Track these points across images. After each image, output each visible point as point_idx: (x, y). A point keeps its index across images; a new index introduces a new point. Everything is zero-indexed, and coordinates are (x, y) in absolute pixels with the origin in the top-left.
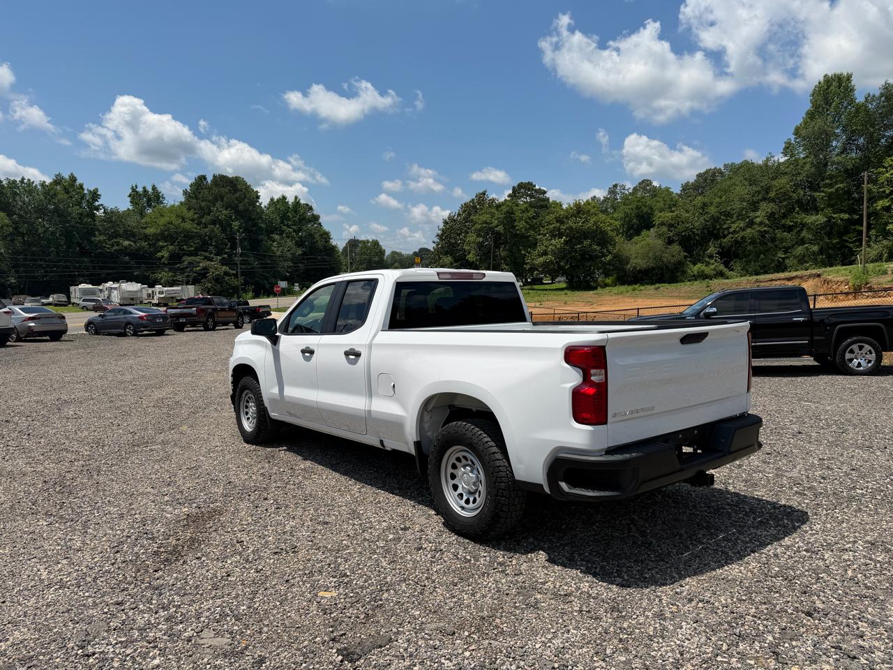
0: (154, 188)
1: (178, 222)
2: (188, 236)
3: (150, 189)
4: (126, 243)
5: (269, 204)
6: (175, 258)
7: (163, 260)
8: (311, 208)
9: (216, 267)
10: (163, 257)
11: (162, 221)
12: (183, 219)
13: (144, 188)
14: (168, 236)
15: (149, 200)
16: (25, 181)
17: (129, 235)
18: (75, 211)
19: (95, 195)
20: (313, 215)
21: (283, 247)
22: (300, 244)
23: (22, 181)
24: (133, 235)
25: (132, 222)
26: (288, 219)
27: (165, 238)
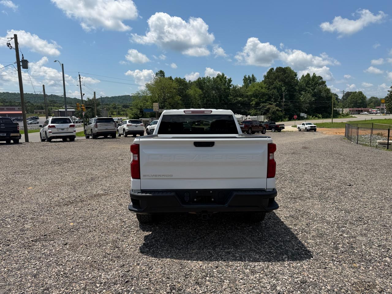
0: (253, 76)
1: (259, 89)
2: (264, 95)
3: (251, 76)
4: (240, 99)
5: (302, 78)
6: (258, 104)
7: (253, 105)
8: (322, 78)
9: (273, 107)
10: (253, 104)
11: (254, 89)
12: (262, 88)
13: (249, 76)
14: (255, 95)
15: (250, 81)
16: (208, 78)
17: (241, 96)
18: (223, 87)
19: (230, 81)
20: (322, 81)
21: (305, 98)
22: (313, 96)
23: (207, 78)
24: (243, 95)
25: (242, 91)
26: (310, 84)
27: (254, 96)
